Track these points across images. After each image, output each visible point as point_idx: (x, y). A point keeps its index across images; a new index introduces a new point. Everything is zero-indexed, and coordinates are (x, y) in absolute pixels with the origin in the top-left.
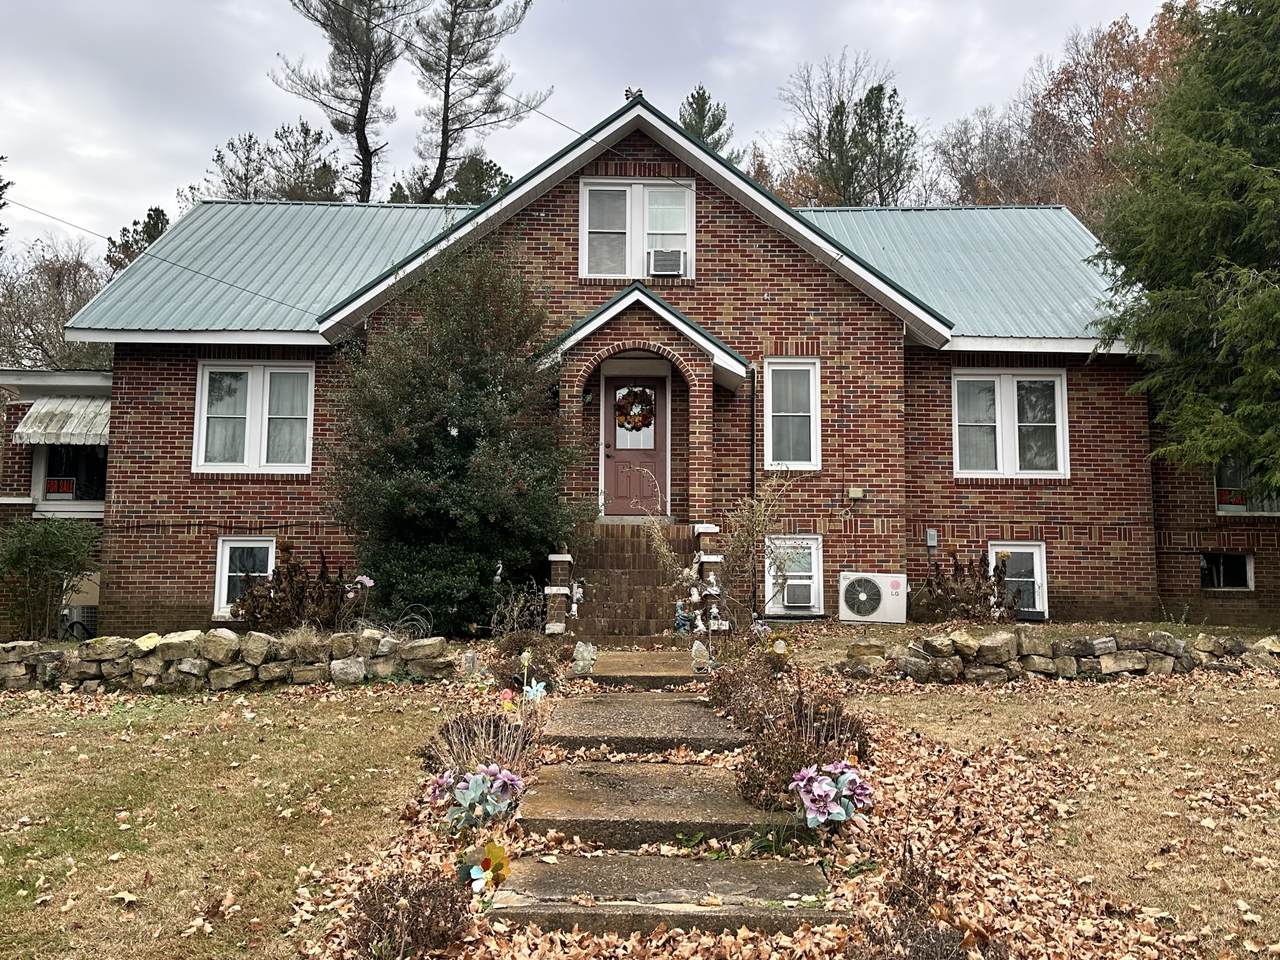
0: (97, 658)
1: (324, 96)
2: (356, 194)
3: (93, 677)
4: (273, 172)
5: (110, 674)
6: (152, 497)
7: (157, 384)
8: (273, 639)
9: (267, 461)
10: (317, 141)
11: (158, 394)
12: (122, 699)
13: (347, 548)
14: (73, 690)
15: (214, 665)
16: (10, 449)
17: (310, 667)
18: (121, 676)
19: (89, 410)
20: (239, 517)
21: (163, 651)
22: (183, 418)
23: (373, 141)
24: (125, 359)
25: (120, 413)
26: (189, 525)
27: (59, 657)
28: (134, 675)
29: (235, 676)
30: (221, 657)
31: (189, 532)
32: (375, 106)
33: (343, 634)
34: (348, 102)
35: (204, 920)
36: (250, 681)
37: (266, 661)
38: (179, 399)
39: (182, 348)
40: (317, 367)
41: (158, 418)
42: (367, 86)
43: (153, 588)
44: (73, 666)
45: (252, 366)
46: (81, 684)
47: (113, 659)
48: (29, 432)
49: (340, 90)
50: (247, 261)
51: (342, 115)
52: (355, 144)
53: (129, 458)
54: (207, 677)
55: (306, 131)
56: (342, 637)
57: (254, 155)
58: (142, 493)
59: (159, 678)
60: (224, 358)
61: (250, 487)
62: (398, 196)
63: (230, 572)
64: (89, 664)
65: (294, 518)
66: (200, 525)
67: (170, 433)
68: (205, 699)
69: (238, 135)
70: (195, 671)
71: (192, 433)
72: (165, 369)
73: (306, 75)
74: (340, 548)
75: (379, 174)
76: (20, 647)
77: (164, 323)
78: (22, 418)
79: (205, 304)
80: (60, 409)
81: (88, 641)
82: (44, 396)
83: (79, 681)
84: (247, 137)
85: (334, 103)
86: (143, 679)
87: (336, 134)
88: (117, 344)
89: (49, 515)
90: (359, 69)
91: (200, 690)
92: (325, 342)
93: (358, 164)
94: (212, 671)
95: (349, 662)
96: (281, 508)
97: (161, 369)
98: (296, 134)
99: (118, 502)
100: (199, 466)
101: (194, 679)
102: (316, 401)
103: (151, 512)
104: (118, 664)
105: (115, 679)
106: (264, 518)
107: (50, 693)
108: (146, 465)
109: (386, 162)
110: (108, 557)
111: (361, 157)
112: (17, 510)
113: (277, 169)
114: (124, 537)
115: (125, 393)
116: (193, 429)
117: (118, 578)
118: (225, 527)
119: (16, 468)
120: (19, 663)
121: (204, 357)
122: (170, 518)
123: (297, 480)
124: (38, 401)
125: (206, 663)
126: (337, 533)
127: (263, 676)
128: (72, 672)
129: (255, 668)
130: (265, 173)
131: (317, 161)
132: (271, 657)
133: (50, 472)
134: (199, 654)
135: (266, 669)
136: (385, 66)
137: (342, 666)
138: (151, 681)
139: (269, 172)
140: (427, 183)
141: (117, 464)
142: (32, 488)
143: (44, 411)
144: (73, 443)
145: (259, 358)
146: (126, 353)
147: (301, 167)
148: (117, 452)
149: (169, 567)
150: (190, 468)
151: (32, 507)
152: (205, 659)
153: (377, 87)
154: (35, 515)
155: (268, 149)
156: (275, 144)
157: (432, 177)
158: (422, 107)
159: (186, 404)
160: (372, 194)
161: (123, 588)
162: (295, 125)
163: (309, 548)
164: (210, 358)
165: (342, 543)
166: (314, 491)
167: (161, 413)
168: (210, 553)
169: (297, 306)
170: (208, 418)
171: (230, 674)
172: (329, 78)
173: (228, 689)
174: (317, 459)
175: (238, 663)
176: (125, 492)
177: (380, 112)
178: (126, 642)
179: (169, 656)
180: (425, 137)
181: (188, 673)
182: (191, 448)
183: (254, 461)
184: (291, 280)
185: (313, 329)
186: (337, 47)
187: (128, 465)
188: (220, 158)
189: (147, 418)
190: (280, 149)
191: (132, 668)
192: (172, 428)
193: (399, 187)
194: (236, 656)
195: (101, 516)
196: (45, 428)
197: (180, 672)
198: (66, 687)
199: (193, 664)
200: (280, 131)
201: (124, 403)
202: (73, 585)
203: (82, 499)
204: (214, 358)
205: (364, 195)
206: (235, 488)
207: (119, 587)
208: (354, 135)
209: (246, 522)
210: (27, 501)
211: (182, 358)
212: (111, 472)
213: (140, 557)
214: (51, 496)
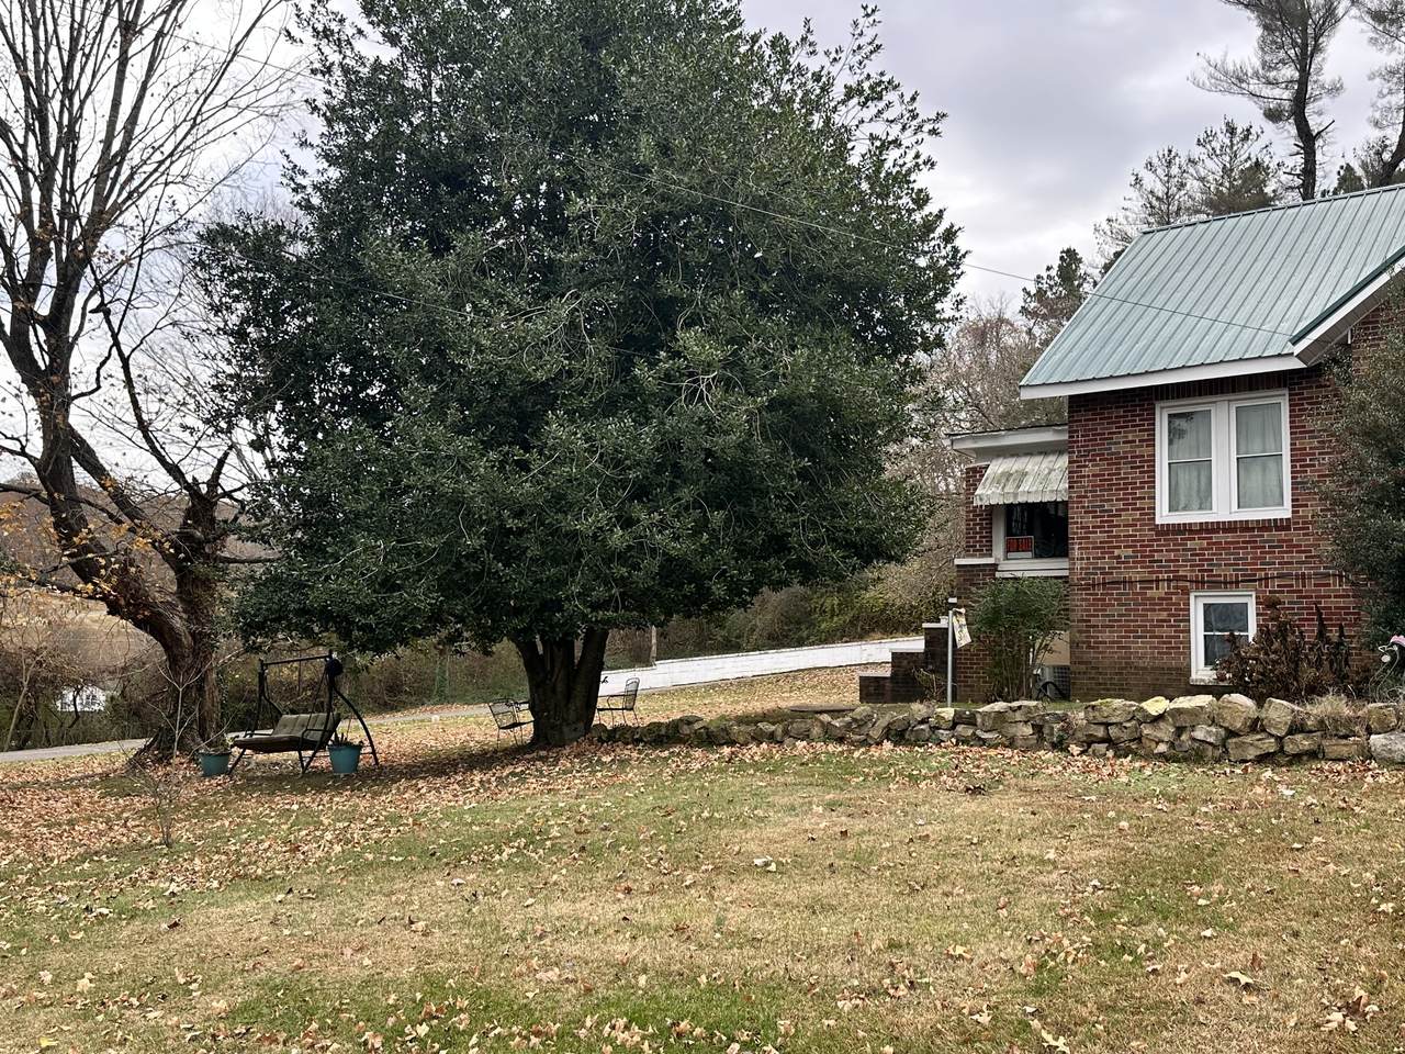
0: (1105, 720)
1: (1254, 85)
2: (1298, 188)
3: (1102, 741)
4: (1197, 184)
5: (1119, 738)
6: (1117, 552)
7: (1115, 433)
8: (1296, 708)
9: (1239, 507)
10: (1246, 138)
11: (1115, 443)
12: (1137, 765)
13: (1341, 602)
14: (1082, 753)
15: (1231, 733)
16: (971, 512)
17: (1344, 742)
18: (1130, 741)
19: (1043, 466)
20: (1212, 570)
21: (1173, 717)
22: (1143, 467)
23: (1314, 123)
24: (1080, 411)
25: (1078, 467)
26: (1158, 581)
27: (1063, 718)
28: (1144, 740)
29: (1257, 747)
30: (1239, 725)
31: (1157, 588)
32: (1315, 82)
33: (1382, 704)
34: (1284, 85)
35: (1344, 1016)
36: (1274, 754)
37: (1291, 732)
38: (1138, 446)
39: (1137, 392)
40: (1290, 395)
41: (1116, 469)
42: (1304, 63)
43: (1123, 648)
44: (1081, 729)
45: (1215, 402)
46: (1089, 747)
47: (1121, 724)
48: (989, 493)
49: (1272, 74)
50: (1200, 287)
51: (1275, 102)
52: (1294, 131)
53: (1090, 512)
54: (1224, 746)
55: (1231, 130)
56: (1380, 708)
57: (1175, 170)
58: (1106, 548)
59: (1172, 745)
60: (1183, 397)
61: (1220, 537)
62: (1348, 182)
63: (1205, 631)
64: (1095, 726)
65: (1275, 569)
66: (1169, 580)
67: (1130, 483)
68: (1228, 770)
69: (1154, 152)
70: (1211, 740)
71: (1154, 482)
72: (1121, 417)
73: (1231, 68)
74: (1332, 602)
75: (1326, 159)
76: (1025, 706)
77: (1118, 369)
78: (980, 480)
79: (1158, 342)
80: (1015, 468)
81: (1093, 703)
82: (998, 456)
83: (1088, 743)
84: (1166, 153)
85: (1267, 91)
86: (1153, 745)
87: (1269, 126)
88: (1071, 397)
89: (1019, 574)
90: (1294, 44)
91: (1218, 760)
92: (1301, 365)
93: (1298, 153)
94: (1230, 741)
95: (1392, 737)
96: (1260, 558)
97: (1116, 417)
98: (1220, 136)
99: (1082, 559)
100: (1164, 516)
101: (1210, 748)
102: (1291, 433)
103: (1115, 568)
104: (1125, 728)
105: (1123, 743)
106: (1240, 570)
107: (1061, 755)
108: (1108, 520)
109: (1332, 143)
110: (1075, 616)
111: (1301, 144)
112: (981, 571)
113: (1202, 179)
114: (1091, 594)
115: (1082, 446)
116: (1154, 477)
117: (1087, 637)
118: (1197, 582)
119: (978, 529)
120: (1026, 722)
121: (1162, 399)
122: (1137, 573)
123: (1276, 526)
124: (994, 462)
125: (1223, 732)
126: (1329, 585)
127: (1289, 748)
128: (1079, 734)
129: (1280, 739)
130: (1188, 187)
131: (1246, 161)
132: (1297, 728)
133: (1009, 533)
134: (1213, 721)
135: (1292, 741)
136: (1326, 33)
137: (1384, 742)
138: (1162, 748)
139: (1193, 185)
140: (1387, 156)
141: (1078, 520)
142: (994, 548)
143: (999, 472)
144: (1030, 501)
145: (1222, 393)
146: (1081, 405)
147: (1227, 171)
148: (1078, 508)
149: (1139, 626)
150: (1154, 519)
151: (994, 567)
152: (1221, 727)
153: (1318, 59)
154: (998, 575)
155: (1190, 160)
156: (1198, 152)
157: (1394, 148)
158: (1377, 68)
159: (1145, 451)
160: (1318, 184)
161: (1093, 648)
162: (1219, 127)
163: (1295, 603)
164: (1167, 399)
165: (1336, 596)
166: (1295, 536)
167: (1119, 464)
168: (1181, 610)
169: (1263, 327)
170: (1169, 464)
171: (1252, 745)
172: (1257, 64)
173: (1250, 760)
174: (1297, 500)
175: (1258, 733)
176: (1087, 548)
177: (1323, 87)
178: (1132, 706)
179: (1182, 722)
180: (1382, 102)
181: (1203, 741)
182: (1154, 498)
183: (1224, 507)
184: (1252, 301)
185: (1285, 352)
186: (1266, 27)
187: (1089, 520)
188: (1138, 181)
189: (1105, 470)
190: (1204, 157)
191: (1141, 732)
192: (1132, 478)
193: (1349, 168)
194: (1256, 726)
195: (1066, 573)
196: (1003, 488)
197: (1194, 739)
198: (1075, 749)
199: (1208, 732)
200: (1202, 136)
201: (1082, 456)
202: (1047, 645)
203: (1041, 557)
204: (1173, 398)
205: (1307, 188)
206: (1204, 539)
207: (1089, 647)
208: (1291, 121)
209: (1220, 576)
210: (990, 561)
211: (1135, 405)
212: (1072, 528)
213: (1108, 616)
214: (1011, 555)
